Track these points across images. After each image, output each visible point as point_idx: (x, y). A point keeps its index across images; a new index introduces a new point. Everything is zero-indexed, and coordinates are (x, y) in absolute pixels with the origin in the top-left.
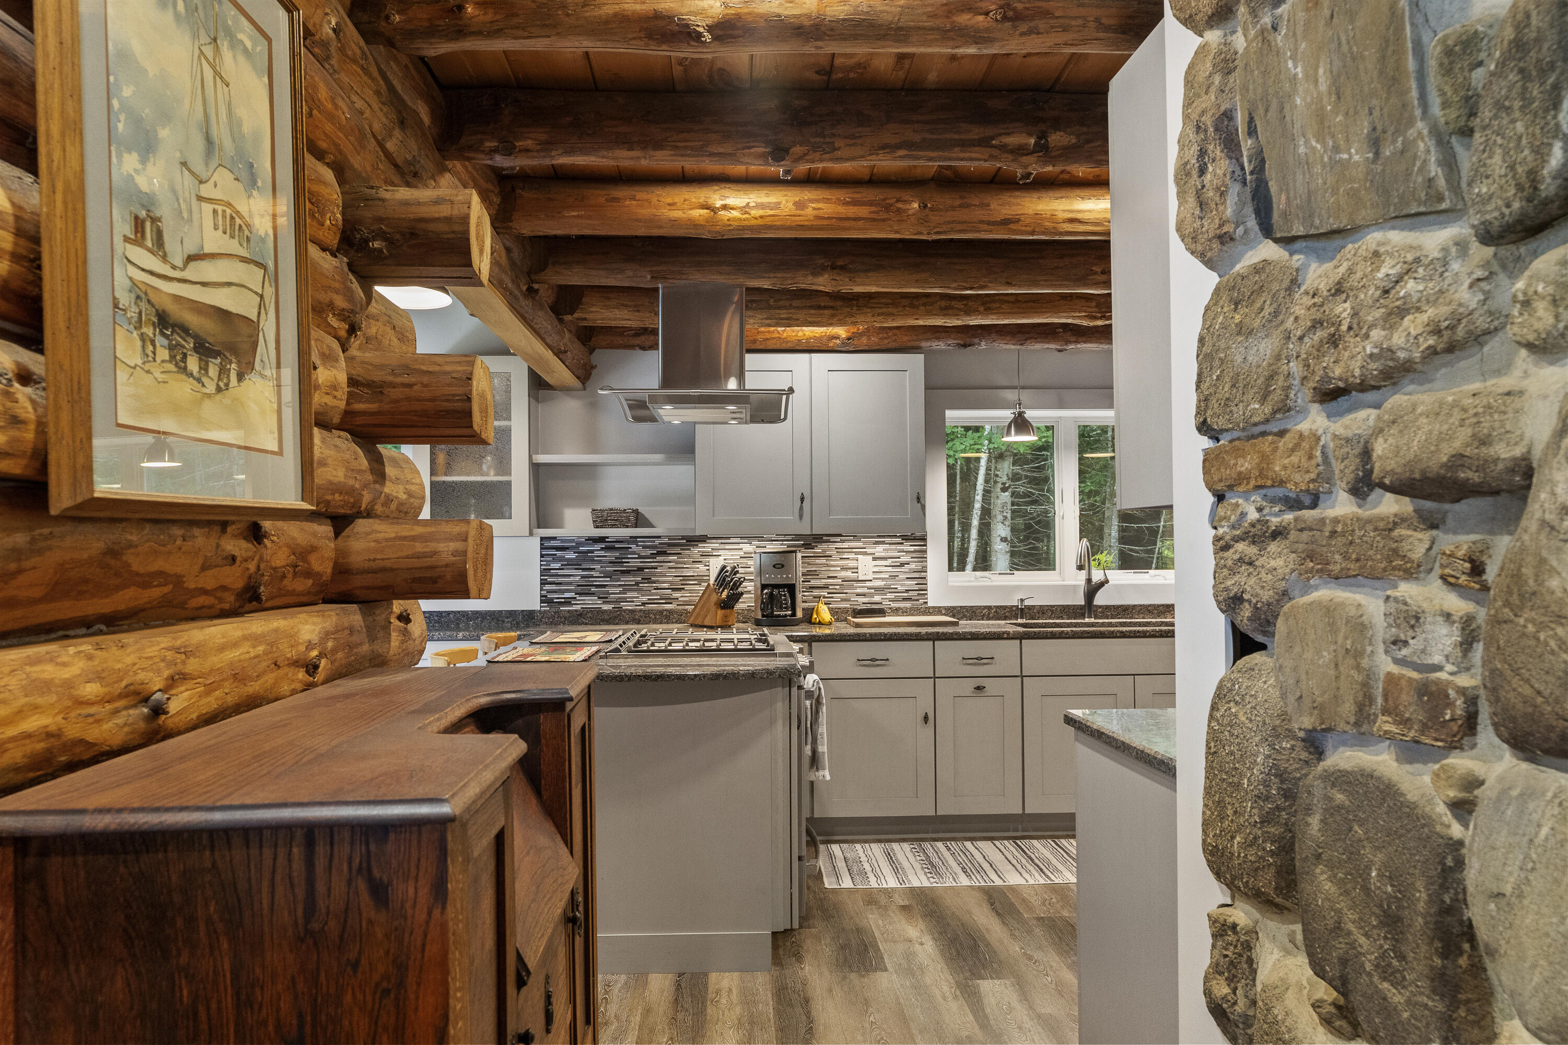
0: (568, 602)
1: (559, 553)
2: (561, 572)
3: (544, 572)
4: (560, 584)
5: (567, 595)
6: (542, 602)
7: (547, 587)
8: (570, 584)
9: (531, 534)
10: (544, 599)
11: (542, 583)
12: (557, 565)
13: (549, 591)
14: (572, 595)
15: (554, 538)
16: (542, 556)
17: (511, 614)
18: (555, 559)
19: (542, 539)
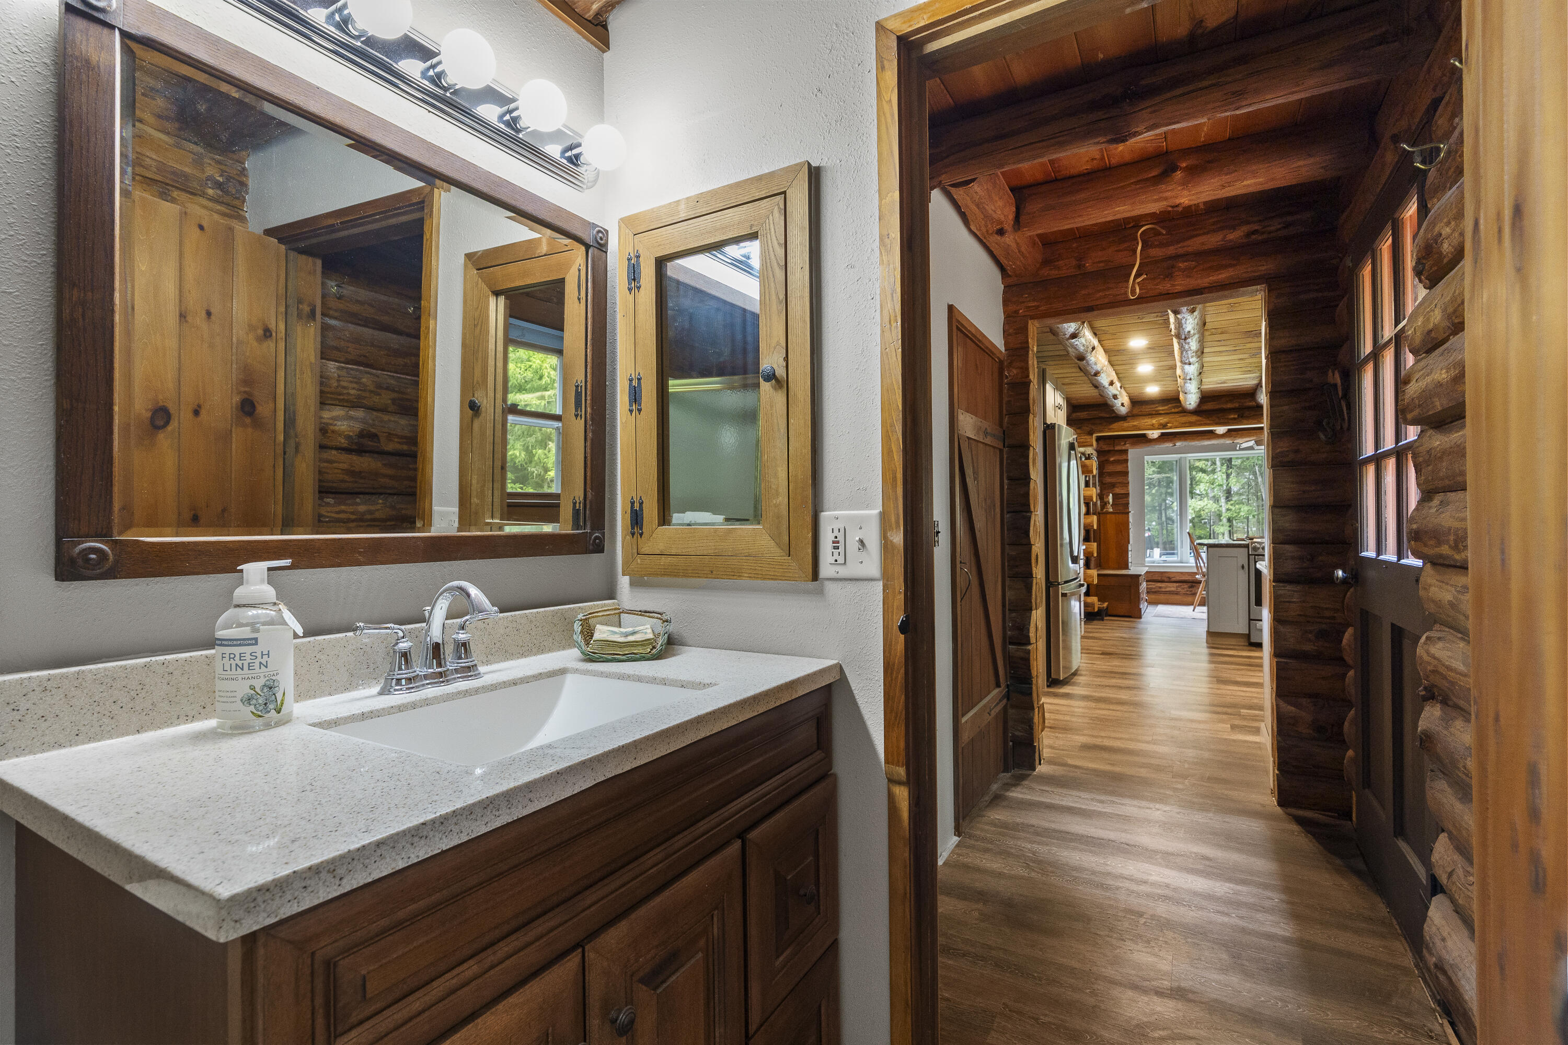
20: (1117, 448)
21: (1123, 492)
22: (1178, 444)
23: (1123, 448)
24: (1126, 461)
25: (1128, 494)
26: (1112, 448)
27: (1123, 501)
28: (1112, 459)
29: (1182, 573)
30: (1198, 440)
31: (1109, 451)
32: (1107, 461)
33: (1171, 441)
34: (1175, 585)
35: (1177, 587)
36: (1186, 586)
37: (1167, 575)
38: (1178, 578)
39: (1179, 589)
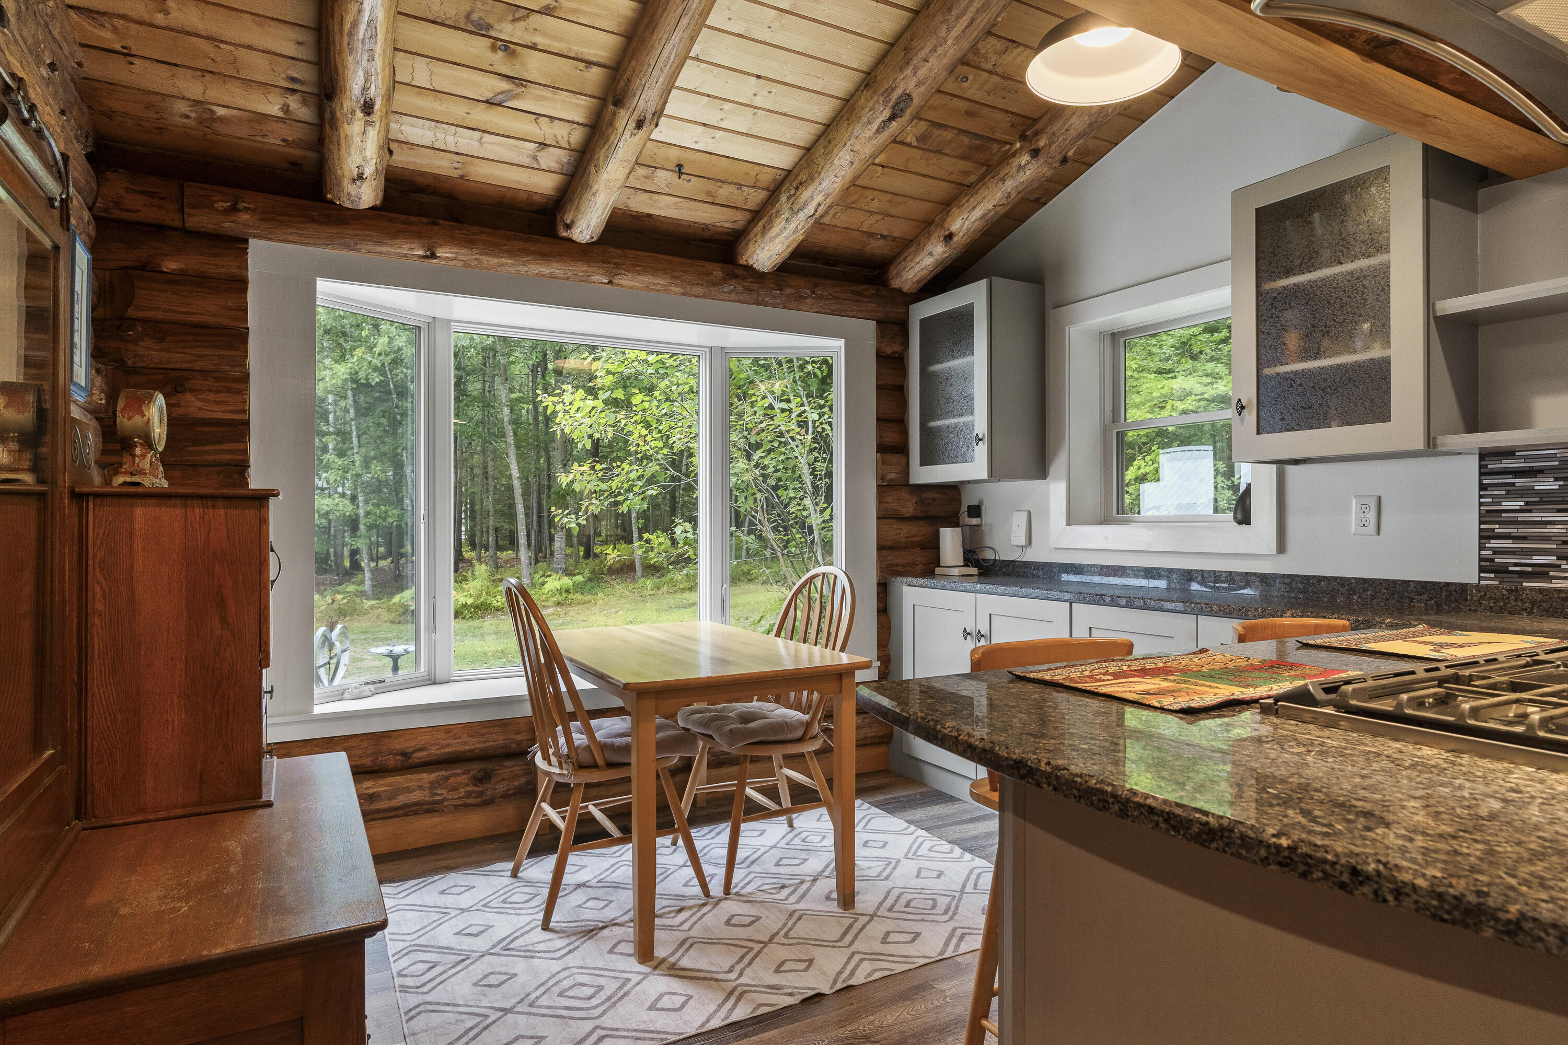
0: (1541, 572)
1: (1520, 482)
2: (1522, 516)
3: (1486, 516)
4: (1524, 538)
5: (1537, 559)
6: (1482, 570)
7: (1494, 544)
8: (1547, 538)
9: (1431, 447)
10: (1486, 565)
11: (1485, 536)
12: (1518, 504)
13: (1496, 552)
14: (1552, 559)
15: (1509, 453)
16: (1482, 487)
17: (1425, 587)
18: (1512, 492)
19: (1485, 455)
20: (198, 220)
21: (219, 414)
22: (444, 252)
23: (228, 226)
24: (240, 284)
25: (247, 423)
26: (170, 217)
27: (221, 453)
28: (171, 265)
29: (447, 729)
30: (511, 253)
31: (159, 229)
32: (147, 268)
33: (419, 236)
34: (427, 777)
35: (433, 785)
36: (460, 777)
37: (398, 745)
38: (435, 752)
39: (442, 793)
